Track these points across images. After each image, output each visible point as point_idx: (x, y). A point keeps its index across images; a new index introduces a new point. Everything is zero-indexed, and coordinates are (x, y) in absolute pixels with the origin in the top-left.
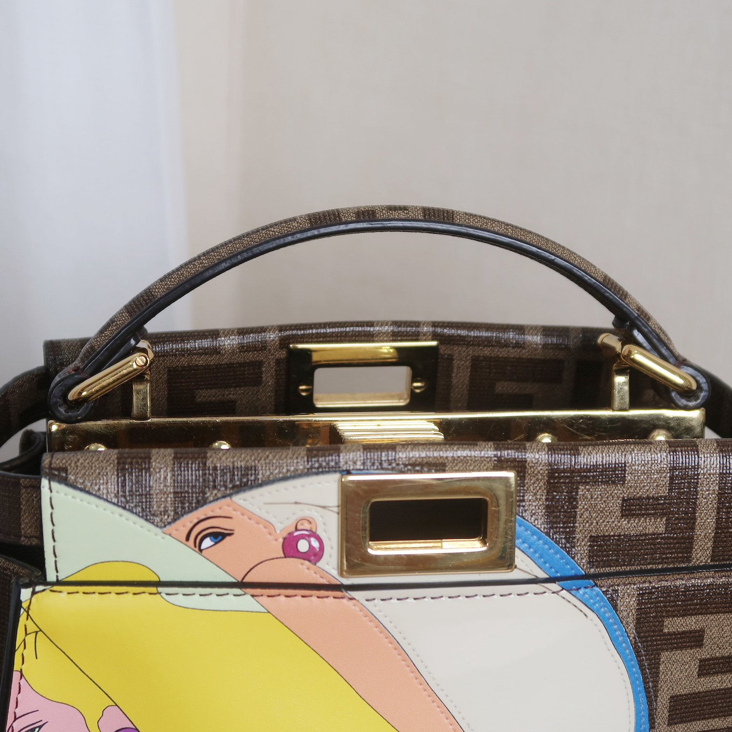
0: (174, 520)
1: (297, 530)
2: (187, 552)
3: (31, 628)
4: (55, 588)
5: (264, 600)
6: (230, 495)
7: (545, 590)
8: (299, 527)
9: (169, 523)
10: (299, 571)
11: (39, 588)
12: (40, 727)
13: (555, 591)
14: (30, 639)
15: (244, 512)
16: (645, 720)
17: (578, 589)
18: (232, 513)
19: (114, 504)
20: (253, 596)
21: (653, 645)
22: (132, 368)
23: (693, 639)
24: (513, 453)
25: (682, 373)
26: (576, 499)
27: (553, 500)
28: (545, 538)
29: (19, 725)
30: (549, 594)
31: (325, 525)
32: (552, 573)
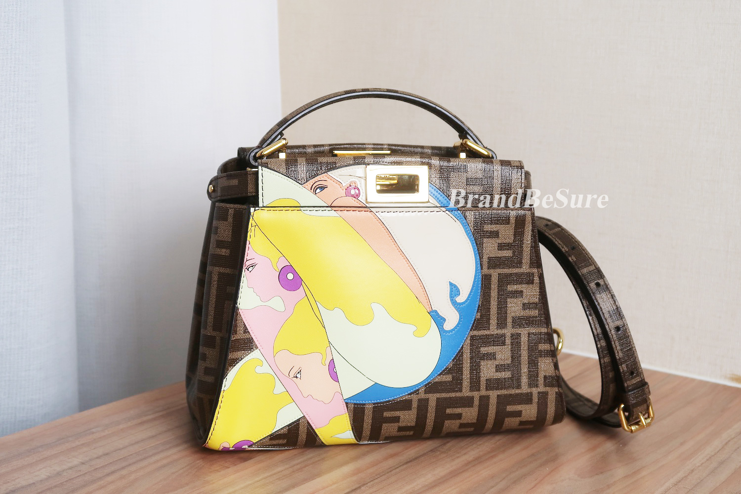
0: (306, 182)
1: (350, 186)
2: (310, 194)
3: (254, 224)
4: (263, 208)
5: (339, 212)
6: (326, 172)
7: (440, 210)
9: (304, 183)
10: (352, 202)
11: (257, 209)
12: (255, 265)
13: (443, 211)
14: (253, 228)
15: (332, 178)
16: (479, 265)
17: (452, 211)
18: (327, 179)
19: (284, 175)
20: (335, 211)
21: (480, 235)
22: (281, 144)
23: (495, 234)
24: (427, 160)
25: (486, 150)
26: (450, 177)
27: (441, 177)
28: (439, 191)
29: (248, 263)
30: (441, 212)
31: (360, 184)
32: (442, 205)
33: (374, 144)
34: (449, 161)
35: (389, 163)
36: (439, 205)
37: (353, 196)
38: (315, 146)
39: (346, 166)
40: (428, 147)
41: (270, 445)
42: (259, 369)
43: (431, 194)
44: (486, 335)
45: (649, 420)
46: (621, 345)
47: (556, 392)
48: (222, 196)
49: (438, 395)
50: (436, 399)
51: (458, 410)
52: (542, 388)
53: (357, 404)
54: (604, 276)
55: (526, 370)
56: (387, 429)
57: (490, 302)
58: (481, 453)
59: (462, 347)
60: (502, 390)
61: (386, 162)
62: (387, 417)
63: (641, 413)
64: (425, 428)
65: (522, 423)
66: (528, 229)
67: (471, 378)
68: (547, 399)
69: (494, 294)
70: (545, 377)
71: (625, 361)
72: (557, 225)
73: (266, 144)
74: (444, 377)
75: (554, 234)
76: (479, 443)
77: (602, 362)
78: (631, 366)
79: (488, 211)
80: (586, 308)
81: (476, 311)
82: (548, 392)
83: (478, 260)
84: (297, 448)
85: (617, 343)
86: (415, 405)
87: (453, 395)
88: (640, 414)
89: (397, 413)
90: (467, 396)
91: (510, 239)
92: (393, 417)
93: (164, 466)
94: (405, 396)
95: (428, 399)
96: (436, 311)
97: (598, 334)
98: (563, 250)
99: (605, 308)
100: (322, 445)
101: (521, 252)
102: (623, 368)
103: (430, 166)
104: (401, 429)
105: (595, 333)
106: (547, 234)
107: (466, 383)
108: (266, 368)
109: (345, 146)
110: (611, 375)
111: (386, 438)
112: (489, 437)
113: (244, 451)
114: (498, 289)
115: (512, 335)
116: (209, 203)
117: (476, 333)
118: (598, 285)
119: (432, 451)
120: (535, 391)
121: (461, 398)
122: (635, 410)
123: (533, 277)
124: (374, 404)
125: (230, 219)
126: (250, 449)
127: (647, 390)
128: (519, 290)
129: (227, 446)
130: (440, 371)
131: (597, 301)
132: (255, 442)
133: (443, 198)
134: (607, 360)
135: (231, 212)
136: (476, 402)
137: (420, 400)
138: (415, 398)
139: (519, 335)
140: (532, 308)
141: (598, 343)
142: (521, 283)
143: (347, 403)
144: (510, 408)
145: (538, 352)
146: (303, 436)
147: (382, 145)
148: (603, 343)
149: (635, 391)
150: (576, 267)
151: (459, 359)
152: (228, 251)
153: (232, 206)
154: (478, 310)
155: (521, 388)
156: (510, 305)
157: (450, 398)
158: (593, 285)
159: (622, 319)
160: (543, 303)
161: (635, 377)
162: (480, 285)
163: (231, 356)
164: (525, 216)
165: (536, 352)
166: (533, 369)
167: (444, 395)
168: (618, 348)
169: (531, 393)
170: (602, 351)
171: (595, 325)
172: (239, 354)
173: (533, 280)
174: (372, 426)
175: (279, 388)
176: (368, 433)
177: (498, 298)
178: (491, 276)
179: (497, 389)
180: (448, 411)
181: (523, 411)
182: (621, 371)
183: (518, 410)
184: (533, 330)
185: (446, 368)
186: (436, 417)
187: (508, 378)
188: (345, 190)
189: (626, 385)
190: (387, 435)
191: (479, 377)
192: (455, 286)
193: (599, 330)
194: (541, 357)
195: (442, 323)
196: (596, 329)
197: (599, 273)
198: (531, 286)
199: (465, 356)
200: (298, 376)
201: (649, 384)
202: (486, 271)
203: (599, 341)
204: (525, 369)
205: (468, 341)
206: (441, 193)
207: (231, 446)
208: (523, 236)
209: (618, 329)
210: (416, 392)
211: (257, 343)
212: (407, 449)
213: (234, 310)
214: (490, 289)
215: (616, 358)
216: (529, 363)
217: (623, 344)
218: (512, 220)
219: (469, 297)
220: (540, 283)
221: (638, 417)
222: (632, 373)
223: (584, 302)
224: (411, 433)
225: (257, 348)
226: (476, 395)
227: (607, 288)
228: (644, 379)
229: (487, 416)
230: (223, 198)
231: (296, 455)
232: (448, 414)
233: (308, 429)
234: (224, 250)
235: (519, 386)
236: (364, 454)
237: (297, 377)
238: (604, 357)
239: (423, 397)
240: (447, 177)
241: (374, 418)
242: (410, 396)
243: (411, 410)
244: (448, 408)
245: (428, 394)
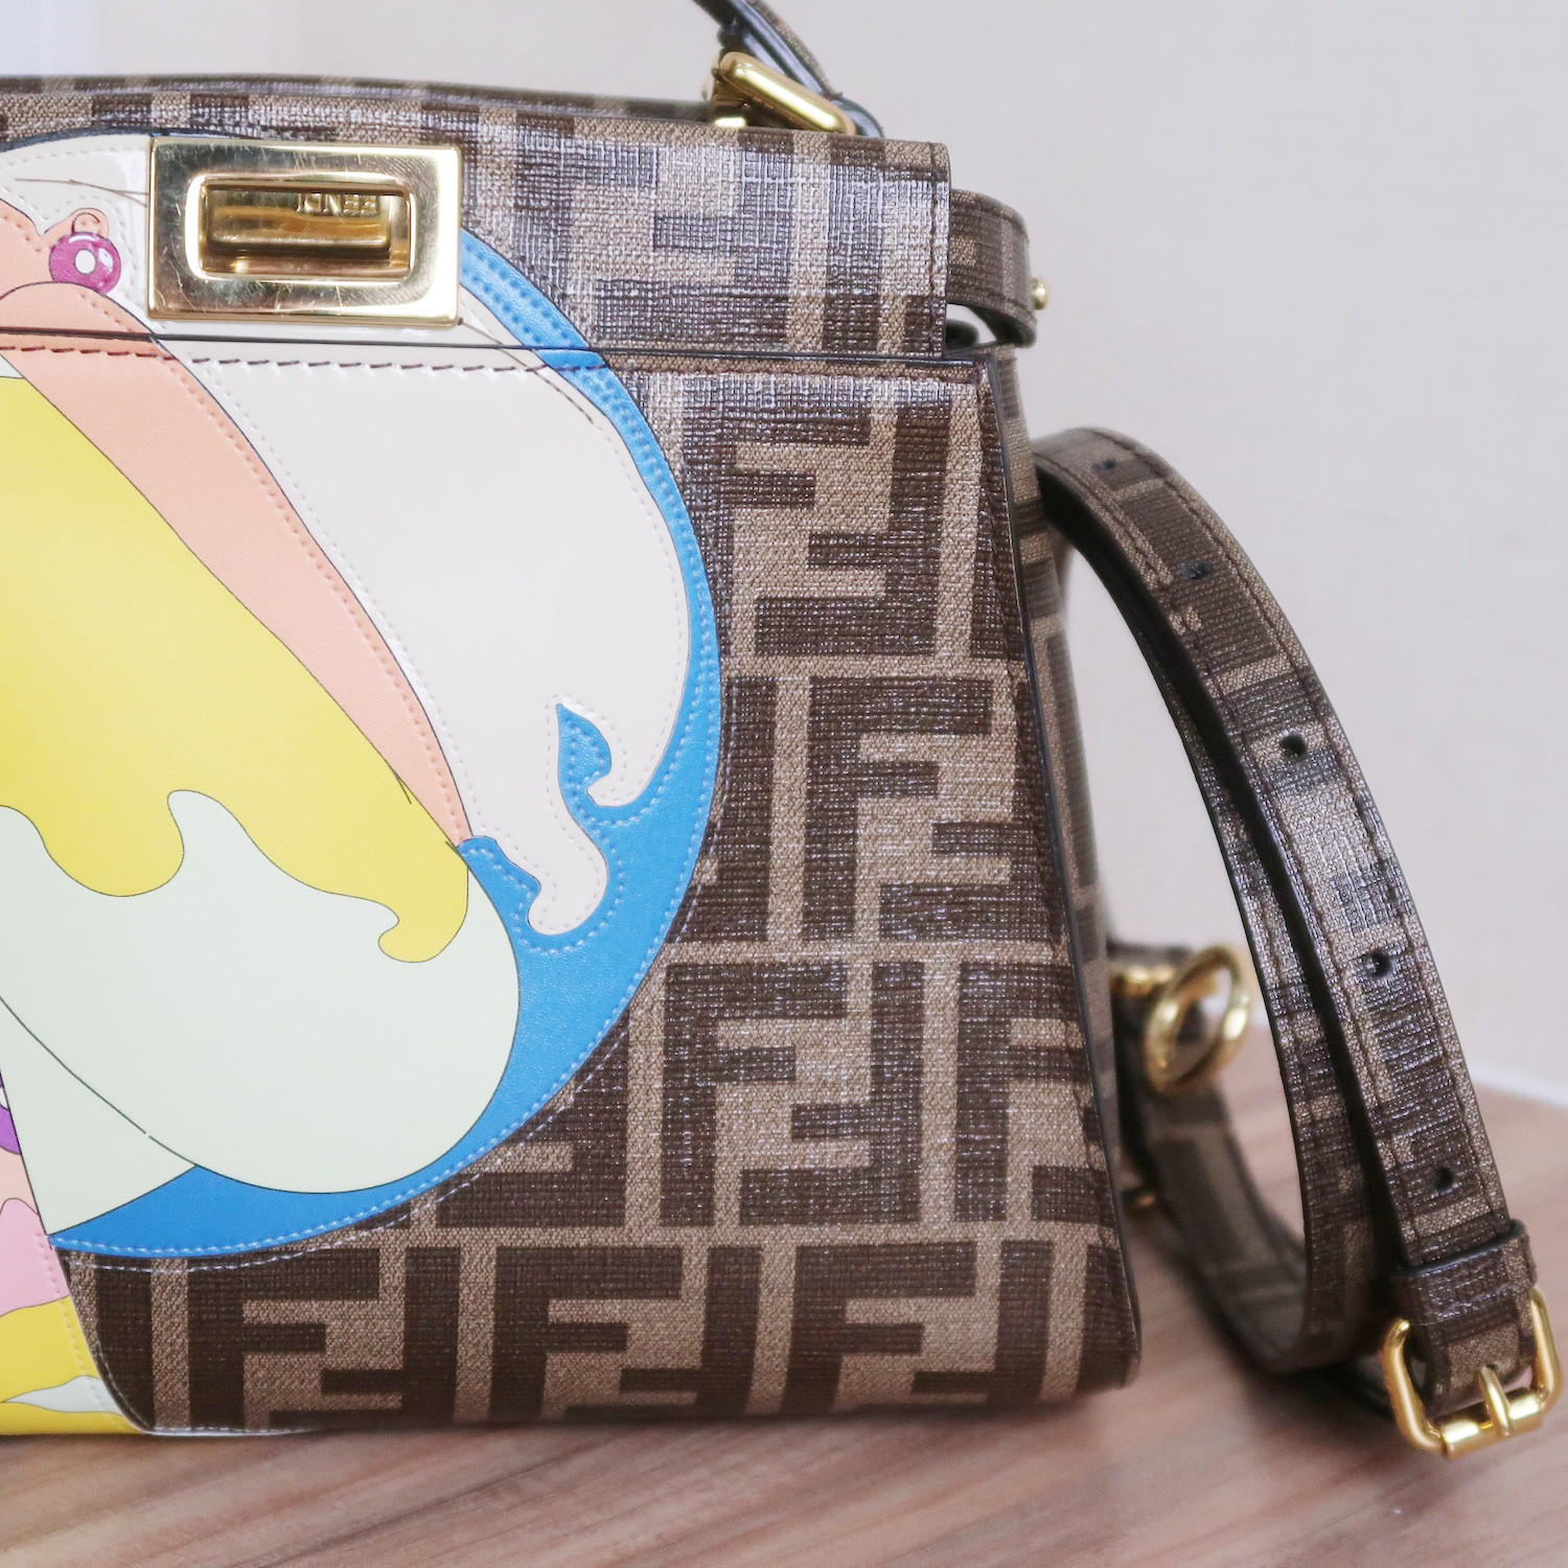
1: (74, 233)
5: (16, 356)
7: (513, 363)
8: (78, 228)
10: (75, 307)
13: (531, 367)
16: (711, 635)
17: (575, 369)
21: (717, 492)
23: (796, 491)
24: (451, 124)
25: (833, 105)
26: (569, 208)
27: (528, 207)
28: (515, 273)
30: (520, 371)
31: (123, 227)
32: (529, 340)
35: (265, 128)
36: (509, 340)
37: (86, 282)
39: (52, 136)
43: (472, 282)
44: (748, 964)
45: (1528, 1407)
46: (1391, 1042)
47: (1090, 1247)
49: (506, 1236)
50: (493, 1251)
51: (610, 1310)
52: (1021, 1226)
53: (115, 1260)
54: (1328, 705)
55: (946, 1138)
56: (271, 1379)
57: (768, 808)
59: (625, 1018)
60: (820, 1223)
61: (251, 125)
62: (260, 1326)
63: (1492, 1367)
64: (452, 1383)
65: (925, 1381)
66: (965, 468)
67: (669, 1164)
68: (1048, 1277)
69: (790, 773)
70: (1040, 1175)
71: (1409, 1121)
72: (1154, 467)
74: (535, 1151)
75: (1128, 506)
76: (732, 1459)
77: (1302, 1114)
78: (1440, 1143)
79: (759, 377)
80: (1233, 859)
81: (693, 852)
82: (1050, 1243)
83: (709, 610)
85: (1370, 1036)
86: (393, 1273)
87: (579, 1237)
88: (1485, 1370)
89: (310, 1310)
90: (649, 1248)
91: (874, 518)
92: (287, 1326)
94: (344, 1230)
95: (458, 1248)
96: (491, 845)
97: (1283, 986)
98: (1150, 579)
99: (1318, 861)
101: (929, 580)
102: (1396, 1151)
103: (469, 151)
104: (336, 1381)
105: (1271, 978)
106: (1093, 505)
107: (642, 1187)
110: (1346, 1180)
111: (279, 1418)
112: (774, 1438)
114: (811, 748)
115: (879, 973)
117: (695, 952)
118: (1294, 747)
119: (487, 1489)
120: (987, 1237)
121: (624, 1254)
122: (1456, 1352)
123: (988, 702)
124: (193, 1261)
127: (1514, 1263)
128: (917, 758)
130: (515, 1125)
131: (1281, 826)
133: (535, 304)
134: (1325, 1106)
136: (695, 1276)
137: (416, 1256)
138: (392, 1244)
139: (913, 970)
140: (981, 848)
141: (1282, 1024)
142: (926, 728)
143: (63, 1253)
144: (859, 1311)
145: (1011, 1058)
148: (1308, 1028)
149: (1455, 1263)
150: (1198, 663)
151: (607, 1070)
154: (706, 844)
155: (917, 1219)
156: (871, 829)
157: (566, 1253)
158: (1267, 751)
159: (1399, 915)
160: (1037, 830)
161: (1458, 1197)
162: (716, 730)
164: (944, 408)
165: (999, 1057)
166: (980, 1132)
167: (534, 1237)
168: (1375, 1054)
169: (969, 1246)
170: (1302, 1067)
171: (1270, 940)
173: (988, 715)
174: (195, 1359)
176: (183, 1392)
177: (811, 794)
178: (772, 686)
179: (798, 1218)
180: (561, 1310)
181: (929, 1328)
182: (1388, 1164)
183: (901, 1321)
184: (986, 951)
185: (543, 1114)
186: (499, 1334)
187: (855, 1170)
188: (47, 251)
189: (1408, 1232)
190: (276, 1402)
191: (710, 1162)
192: (589, 729)
193: (1292, 968)
194: (1020, 1077)
195: (523, 900)
196: (1277, 962)
197: (1307, 692)
198: (975, 741)
199: (638, 1056)
201: (1531, 1229)
202: (746, 661)
203: (1290, 1015)
204: (939, 1134)
205: (657, 991)
206: (523, 282)
208: (940, 505)
209: (1380, 961)
210: (398, 1216)
212: (373, 1472)
214: (768, 748)
215: (1361, 1102)
216: (962, 1104)
217: (1398, 1039)
218: (883, 425)
219: (656, 781)
220: (1021, 730)
221: (1475, 1388)
222: (1444, 1178)
223: (1226, 827)
224: (393, 1401)
226: (694, 1243)
227: (1339, 765)
228: (1503, 1209)
229: (751, 1343)
232: (560, 1326)
235: (908, 1209)
238: (1309, 1098)
239: (429, 1241)
240: (557, 208)
241: (196, 1326)
242: (365, 1233)
243: (377, 1298)
244: (560, 1297)
245: (455, 1226)
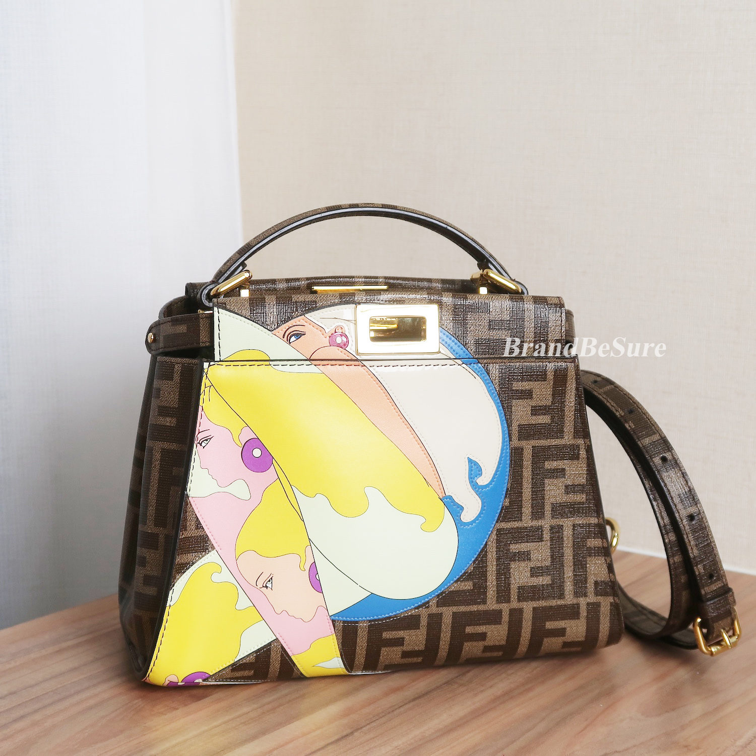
0: (277, 328)
1: (335, 332)
2: (283, 344)
3: (208, 384)
4: (220, 363)
5: (321, 367)
6: (304, 315)
7: (455, 363)
8: (337, 331)
9: (275, 329)
10: (337, 353)
11: (212, 363)
12: (210, 439)
14: (207, 390)
15: (311, 322)
16: (507, 435)
17: (470, 364)
18: (305, 324)
19: (248, 319)
20: (315, 365)
21: (508, 396)
22: (243, 278)
23: (528, 394)
24: (436, 297)
25: (514, 283)
26: (467, 320)
27: (456, 320)
28: (453, 338)
29: (200, 436)
30: (456, 366)
31: (349, 330)
32: (457, 356)
33: (366, 277)
34: (466, 298)
35: (386, 301)
37: (339, 346)
38: (288, 280)
39: (330, 306)
40: (437, 281)
41: (232, 678)
42: (216, 577)
43: (442, 342)
44: (517, 528)
45: (734, 639)
46: (696, 539)
47: (611, 603)
48: (165, 347)
49: (455, 609)
50: (451, 614)
51: (482, 629)
52: (592, 598)
53: (348, 622)
54: (672, 447)
55: (571, 574)
56: (388, 655)
57: (522, 483)
58: (512, 686)
59: (486, 544)
60: (539, 600)
61: (382, 301)
62: (386, 639)
63: (724, 629)
64: (437, 653)
65: (566, 644)
66: (571, 386)
67: (498, 586)
68: (599, 612)
69: (527, 473)
70: (596, 583)
71: (702, 561)
72: (608, 382)
73: (223, 278)
74: (463, 584)
75: (605, 393)
76: (510, 672)
77: (671, 561)
78: (710, 566)
79: (518, 364)
80: (649, 491)
81: (503, 497)
82: (600, 603)
83: (506, 429)
84: (267, 682)
85: (691, 537)
86: (424, 622)
87: (474, 608)
88: (722, 630)
89: (401, 634)
90: (493, 610)
91: (548, 401)
92: (394, 639)
93: (91, 708)
94: (411, 610)
95: (442, 613)
96: (450, 497)
97: (665, 526)
98: (617, 414)
99: (674, 491)
100: (301, 678)
101: (562, 417)
102: (699, 569)
103: (440, 304)
104: (405, 654)
105: (662, 523)
106: (596, 394)
107: (491, 592)
108: (226, 576)
109: (328, 280)
110: (683, 579)
111: (387, 667)
112: (523, 664)
113: (197, 686)
114: (532, 466)
115: (552, 528)
116: (147, 357)
117: (504, 525)
118: (664, 459)
119: (447, 683)
121: (486, 612)
122: (716, 625)
123: (579, 450)
124: (370, 621)
125: (177, 377)
126: (205, 683)
127: (731, 599)
128: (560, 467)
129: (175, 680)
131: (663, 481)
132: (211, 674)
133: (459, 346)
134: (677, 559)
135: (178, 368)
136: (505, 617)
137: (430, 616)
138: (424, 613)
139: (561, 527)
140: (578, 491)
141: (666, 536)
142: (562, 459)
143: (333, 621)
144: (549, 625)
145: (587, 550)
146: (275, 664)
147: (377, 278)
148: (672, 537)
149: (716, 600)
150: (635, 437)
151: (482, 560)
152: (174, 421)
153: (179, 360)
154: (506, 494)
155: (564, 598)
156: (548, 488)
157: (471, 613)
158: (657, 460)
159: (696, 504)
160: (592, 485)
161: (716, 581)
162: (508, 462)
163: (179, 560)
164: (566, 369)
165: (584, 550)
166: (580, 572)
167: (462, 609)
168: (692, 543)
169: (578, 605)
170: (671, 547)
171: (661, 513)
172: (190, 557)
173: (579, 454)
174: (367, 650)
175: (244, 602)
176: (363, 660)
177: (532, 479)
178: (522, 449)
179: (533, 599)
180: (469, 630)
181: (568, 629)
182: (697, 573)
183: (561, 627)
184: (579, 521)
185: (465, 573)
186: (452, 638)
187: (547, 585)
188: (328, 338)
189: (703, 592)
190: (387, 662)
191: (509, 584)
192: (476, 464)
193: (667, 520)
194: (590, 556)
195: (459, 513)
196: (663, 519)
197: (665, 444)
198: (575, 462)
199: (489, 556)
200: (269, 585)
201: (734, 590)
202: (516, 443)
203: (667, 533)
204: (569, 573)
205: (494, 536)
206: (456, 341)
207: (180, 681)
208: (565, 396)
209: (691, 517)
210: (426, 605)
211: (213, 542)
212: (413, 681)
213: (183, 498)
214: (521, 466)
215: (689, 556)
216: (574, 565)
217: (698, 538)
218: (550, 376)
219: (494, 477)
220: (588, 458)
221: (720, 635)
222: (711, 576)
223: (646, 482)
224: (420, 660)
225: (213, 548)
226: (505, 608)
227: (676, 464)
228: (727, 584)
229: (520, 636)
230: (167, 350)
231: (267, 690)
232: (469, 634)
233: (282, 656)
234: (168, 419)
235: (561, 596)
236: (356, 690)
237: (267, 587)
238: (673, 556)
239: (434, 612)
240: (464, 320)
241: (369, 641)
242: (417, 610)
243: (419, 629)
244: (469, 626)
245: (441, 607)
